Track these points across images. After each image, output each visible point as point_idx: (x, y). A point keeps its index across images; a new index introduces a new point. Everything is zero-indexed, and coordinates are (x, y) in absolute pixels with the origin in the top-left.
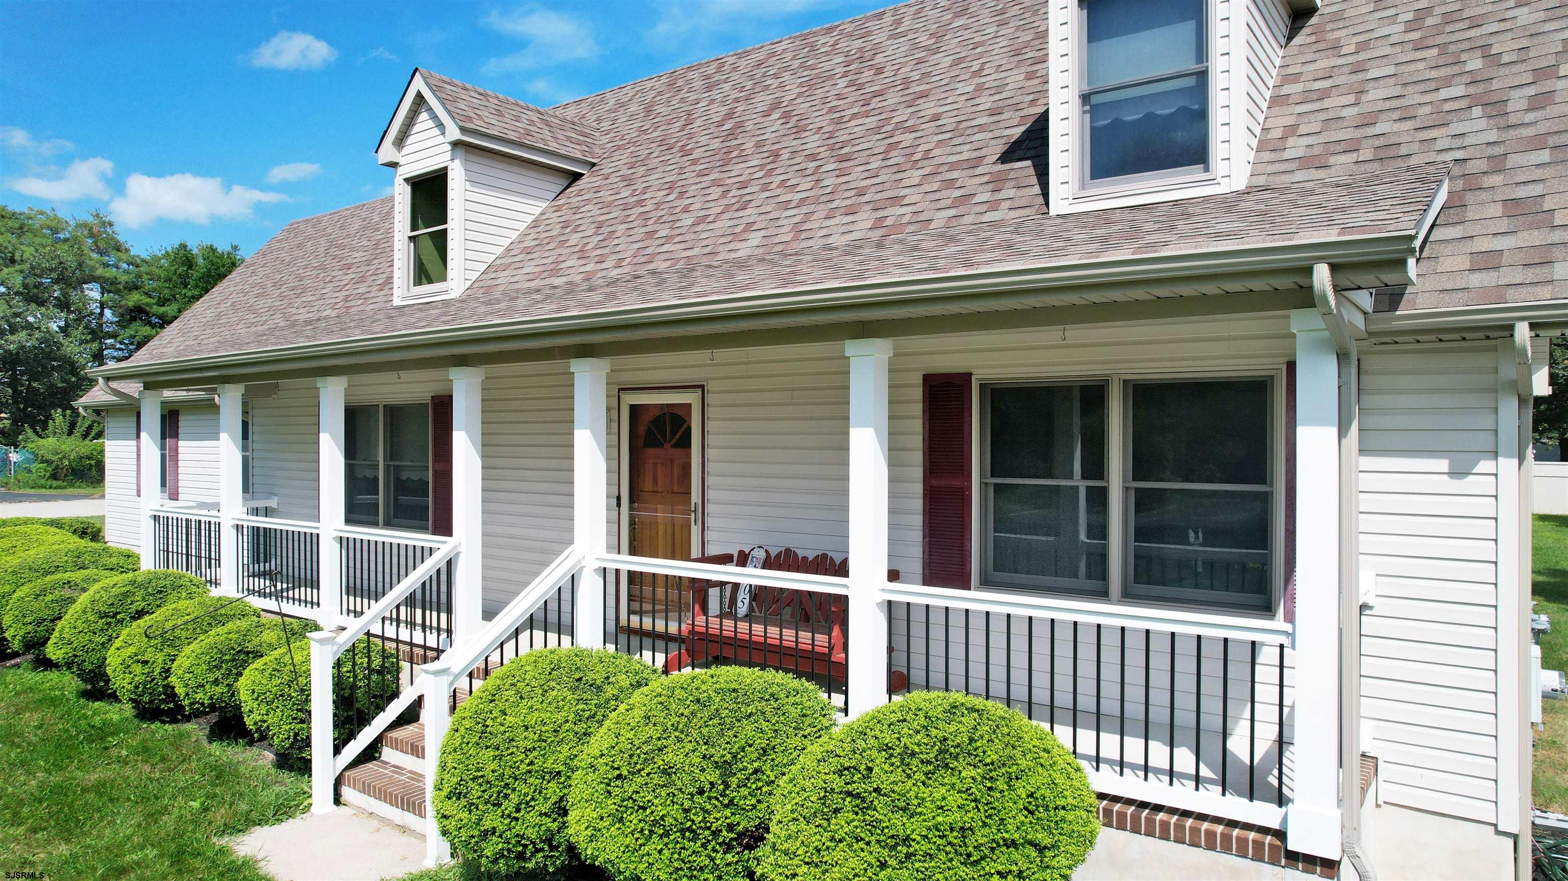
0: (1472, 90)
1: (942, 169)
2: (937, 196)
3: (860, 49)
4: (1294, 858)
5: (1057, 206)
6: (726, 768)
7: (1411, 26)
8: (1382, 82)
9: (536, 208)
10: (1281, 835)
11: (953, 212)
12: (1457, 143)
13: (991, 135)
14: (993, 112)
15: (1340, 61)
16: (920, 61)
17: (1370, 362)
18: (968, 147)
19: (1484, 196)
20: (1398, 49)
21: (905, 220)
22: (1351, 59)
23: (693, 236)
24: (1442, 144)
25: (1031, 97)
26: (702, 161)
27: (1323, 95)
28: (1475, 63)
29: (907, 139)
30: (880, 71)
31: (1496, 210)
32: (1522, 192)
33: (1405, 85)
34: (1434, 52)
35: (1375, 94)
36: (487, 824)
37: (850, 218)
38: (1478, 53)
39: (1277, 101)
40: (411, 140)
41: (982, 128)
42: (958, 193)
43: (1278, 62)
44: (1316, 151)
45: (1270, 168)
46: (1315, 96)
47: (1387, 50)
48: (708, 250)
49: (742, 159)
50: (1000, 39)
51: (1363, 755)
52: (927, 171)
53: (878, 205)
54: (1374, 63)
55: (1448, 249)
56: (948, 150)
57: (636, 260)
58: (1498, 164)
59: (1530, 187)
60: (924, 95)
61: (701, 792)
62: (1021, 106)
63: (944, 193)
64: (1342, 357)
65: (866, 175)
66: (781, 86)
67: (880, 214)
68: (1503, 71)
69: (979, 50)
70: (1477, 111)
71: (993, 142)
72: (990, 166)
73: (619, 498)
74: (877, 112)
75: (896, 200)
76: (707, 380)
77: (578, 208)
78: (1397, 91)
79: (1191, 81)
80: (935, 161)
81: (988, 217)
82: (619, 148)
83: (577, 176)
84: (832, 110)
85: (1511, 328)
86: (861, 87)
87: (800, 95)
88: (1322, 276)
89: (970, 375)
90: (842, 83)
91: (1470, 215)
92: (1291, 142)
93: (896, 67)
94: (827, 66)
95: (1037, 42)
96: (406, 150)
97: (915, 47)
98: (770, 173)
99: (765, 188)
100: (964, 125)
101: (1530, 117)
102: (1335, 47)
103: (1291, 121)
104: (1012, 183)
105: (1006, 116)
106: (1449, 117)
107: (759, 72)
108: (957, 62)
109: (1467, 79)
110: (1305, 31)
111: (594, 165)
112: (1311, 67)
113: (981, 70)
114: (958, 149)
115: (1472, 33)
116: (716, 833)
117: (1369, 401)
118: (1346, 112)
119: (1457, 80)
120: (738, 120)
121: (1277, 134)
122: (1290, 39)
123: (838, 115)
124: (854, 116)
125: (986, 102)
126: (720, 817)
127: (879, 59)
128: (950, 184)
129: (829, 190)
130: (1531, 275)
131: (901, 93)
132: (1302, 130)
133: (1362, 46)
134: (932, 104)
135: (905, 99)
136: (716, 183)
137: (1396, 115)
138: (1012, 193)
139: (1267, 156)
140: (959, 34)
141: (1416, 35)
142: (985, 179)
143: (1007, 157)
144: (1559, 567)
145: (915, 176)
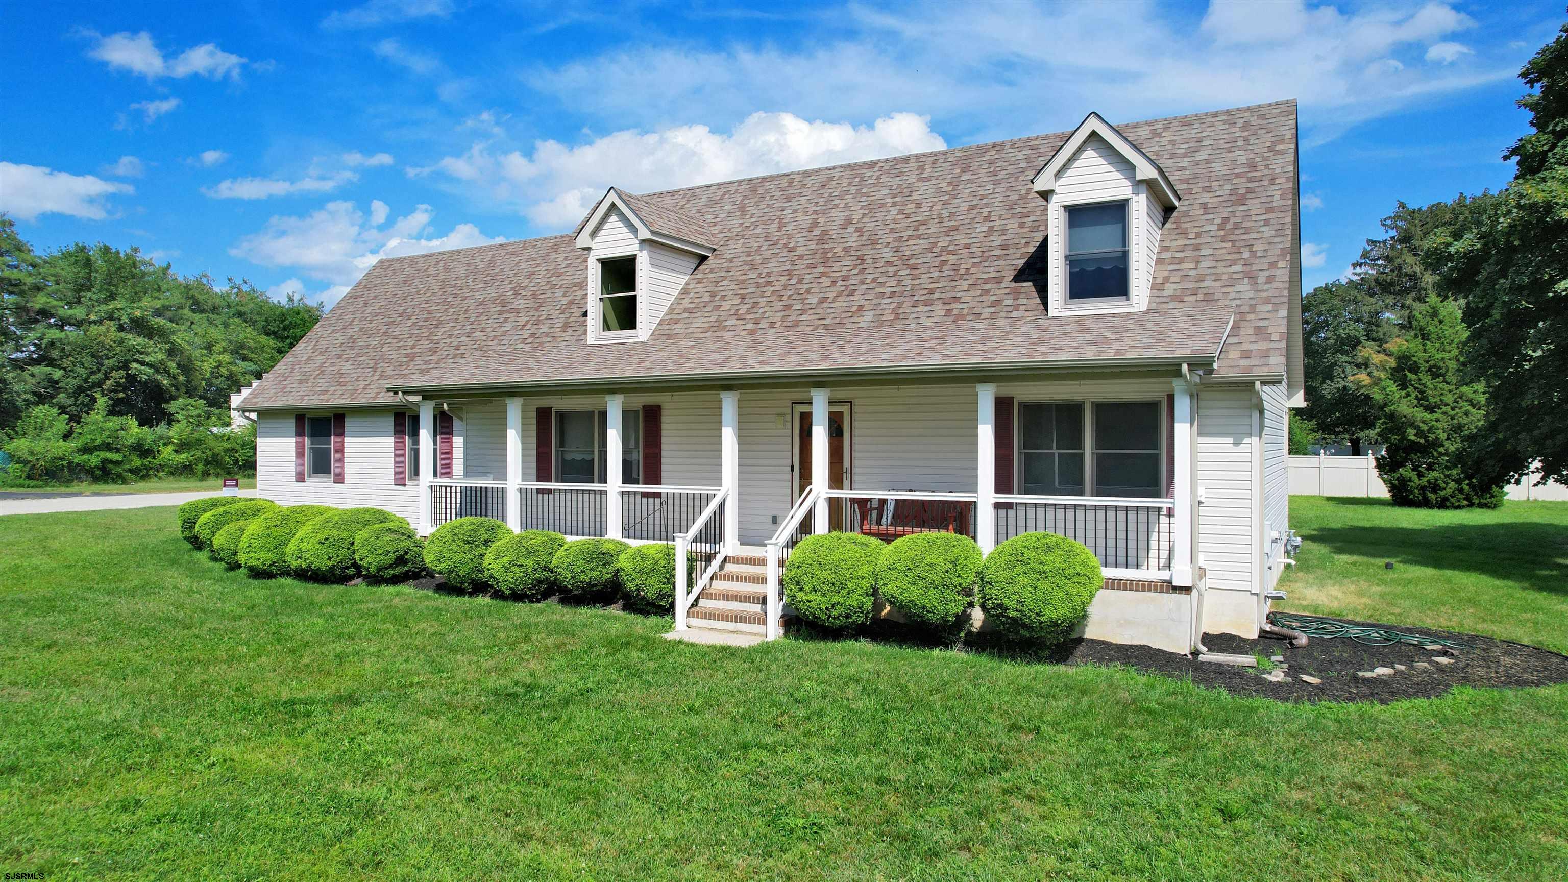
0: (1245, 269)
1: (979, 282)
2: (980, 299)
3: (900, 186)
4: (1175, 589)
5: (1052, 312)
6: (954, 563)
7: (1221, 227)
8: (1207, 258)
9: (682, 280)
10: (1170, 582)
11: (992, 310)
12: (1238, 296)
13: (1004, 263)
14: (1004, 247)
15: (1188, 242)
16: (946, 203)
17: (1202, 395)
18: (992, 269)
19: (1247, 323)
20: (1214, 240)
21: (966, 311)
22: (1193, 242)
23: (821, 311)
24: (1233, 295)
25: (1024, 241)
26: (806, 257)
27: (1181, 261)
28: (1246, 255)
29: (952, 259)
30: (919, 206)
31: (1251, 331)
32: (1261, 324)
33: (1217, 261)
34: (1230, 244)
35: (1203, 265)
36: (834, 600)
37: (929, 308)
38: (1248, 249)
39: (1159, 261)
40: (602, 233)
41: (999, 258)
42: (993, 298)
43: (1158, 238)
44: (1178, 292)
45: (1158, 300)
46: (1176, 261)
47: (1209, 240)
48: (837, 321)
49: (837, 259)
50: (997, 195)
51: (1200, 568)
52: (970, 282)
53: (947, 301)
54: (1204, 246)
55: (1232, 348)
56: (981, 270)
57: (785, 324)
58: (1253, 309)
59: (1264, 321)
60: (955, 229)
61: (947, 572)
62: (1019, 246)
63: (984, 298)
64: (1191, 396)
65: (931, 280)
66: (847, 206)
67: (948, 307)
68: (1257, 261)
69: (984, 201)
70: (1246, 280)
71: (1007, 268)
72: (1007, 283)
73: (792, 467)
74: (926, 236)
75: (956, 299)
76: (853, 398)
77: (718, 282)
78: (1213, 264)
79: (1120, 254)
80: (974, 276)
81: (1014, 314)
82: (730, 239)
83: (704, 258)
84: (892, 230)
85: (1254, 383)
86: (908, 216)
87: (864, 216)
88: (1185, 367)
89: (1013, 398)
90: (894, 211)
91: (1242, 333)
92: (1167, 286)
93: (930, 204)
94: (878, 195)
95: (1021, 202)
96: (597, 239)
97: (939, 191)
98: (862, 271)
99: (863, 282)
100: (987, 254)
101: (1266, 287)
102: (1185, 233)
103: (1166, 274)
104: (1024, 295)
105: (1011, 251)
106: (1235, 282)
107: (826, 192)
108: (972, 208)
109: (1242, 262)
110: (1171, 220)
111: (715, 250)
112: (1174, 243)
113: (989, 216)
114: (987, 270)
115: (1246, 237)
116: (955, 587)
117: (1202, 412)
118: (1191, 273)
119: (1239, 262)
120: (822, 229)
121: (1159, 281)
122: (1164, 224)
123: (897, 235)
124: (910, 238)
125: (997, 240)
126: (956, 581)
127: (915, 196)
128: (987, 292)
129: (908, 288)
130: (1262, 362)
131: (938, 225)
132: (1172, 280)
133: (1198, 235)
134: (962, 237)
135: (942, 230)
136: (823, 274)
137: (1213, 278)
138: (1025, 301)
139: (1156, 293)
140: (968, 186)
141: (1222, 233)
142: (1008, 291)
143: (1019, 277)
144: (1327, 527)
145: (964, 285)
